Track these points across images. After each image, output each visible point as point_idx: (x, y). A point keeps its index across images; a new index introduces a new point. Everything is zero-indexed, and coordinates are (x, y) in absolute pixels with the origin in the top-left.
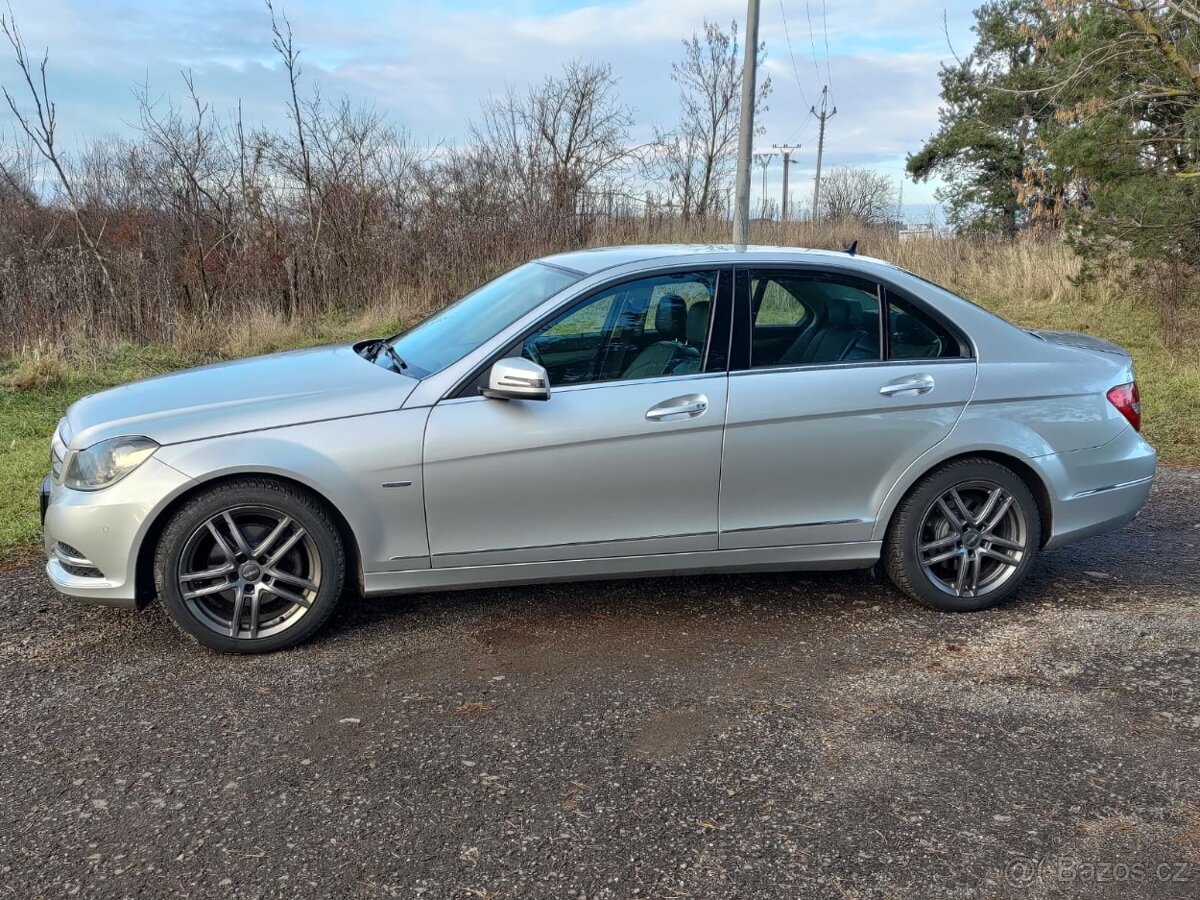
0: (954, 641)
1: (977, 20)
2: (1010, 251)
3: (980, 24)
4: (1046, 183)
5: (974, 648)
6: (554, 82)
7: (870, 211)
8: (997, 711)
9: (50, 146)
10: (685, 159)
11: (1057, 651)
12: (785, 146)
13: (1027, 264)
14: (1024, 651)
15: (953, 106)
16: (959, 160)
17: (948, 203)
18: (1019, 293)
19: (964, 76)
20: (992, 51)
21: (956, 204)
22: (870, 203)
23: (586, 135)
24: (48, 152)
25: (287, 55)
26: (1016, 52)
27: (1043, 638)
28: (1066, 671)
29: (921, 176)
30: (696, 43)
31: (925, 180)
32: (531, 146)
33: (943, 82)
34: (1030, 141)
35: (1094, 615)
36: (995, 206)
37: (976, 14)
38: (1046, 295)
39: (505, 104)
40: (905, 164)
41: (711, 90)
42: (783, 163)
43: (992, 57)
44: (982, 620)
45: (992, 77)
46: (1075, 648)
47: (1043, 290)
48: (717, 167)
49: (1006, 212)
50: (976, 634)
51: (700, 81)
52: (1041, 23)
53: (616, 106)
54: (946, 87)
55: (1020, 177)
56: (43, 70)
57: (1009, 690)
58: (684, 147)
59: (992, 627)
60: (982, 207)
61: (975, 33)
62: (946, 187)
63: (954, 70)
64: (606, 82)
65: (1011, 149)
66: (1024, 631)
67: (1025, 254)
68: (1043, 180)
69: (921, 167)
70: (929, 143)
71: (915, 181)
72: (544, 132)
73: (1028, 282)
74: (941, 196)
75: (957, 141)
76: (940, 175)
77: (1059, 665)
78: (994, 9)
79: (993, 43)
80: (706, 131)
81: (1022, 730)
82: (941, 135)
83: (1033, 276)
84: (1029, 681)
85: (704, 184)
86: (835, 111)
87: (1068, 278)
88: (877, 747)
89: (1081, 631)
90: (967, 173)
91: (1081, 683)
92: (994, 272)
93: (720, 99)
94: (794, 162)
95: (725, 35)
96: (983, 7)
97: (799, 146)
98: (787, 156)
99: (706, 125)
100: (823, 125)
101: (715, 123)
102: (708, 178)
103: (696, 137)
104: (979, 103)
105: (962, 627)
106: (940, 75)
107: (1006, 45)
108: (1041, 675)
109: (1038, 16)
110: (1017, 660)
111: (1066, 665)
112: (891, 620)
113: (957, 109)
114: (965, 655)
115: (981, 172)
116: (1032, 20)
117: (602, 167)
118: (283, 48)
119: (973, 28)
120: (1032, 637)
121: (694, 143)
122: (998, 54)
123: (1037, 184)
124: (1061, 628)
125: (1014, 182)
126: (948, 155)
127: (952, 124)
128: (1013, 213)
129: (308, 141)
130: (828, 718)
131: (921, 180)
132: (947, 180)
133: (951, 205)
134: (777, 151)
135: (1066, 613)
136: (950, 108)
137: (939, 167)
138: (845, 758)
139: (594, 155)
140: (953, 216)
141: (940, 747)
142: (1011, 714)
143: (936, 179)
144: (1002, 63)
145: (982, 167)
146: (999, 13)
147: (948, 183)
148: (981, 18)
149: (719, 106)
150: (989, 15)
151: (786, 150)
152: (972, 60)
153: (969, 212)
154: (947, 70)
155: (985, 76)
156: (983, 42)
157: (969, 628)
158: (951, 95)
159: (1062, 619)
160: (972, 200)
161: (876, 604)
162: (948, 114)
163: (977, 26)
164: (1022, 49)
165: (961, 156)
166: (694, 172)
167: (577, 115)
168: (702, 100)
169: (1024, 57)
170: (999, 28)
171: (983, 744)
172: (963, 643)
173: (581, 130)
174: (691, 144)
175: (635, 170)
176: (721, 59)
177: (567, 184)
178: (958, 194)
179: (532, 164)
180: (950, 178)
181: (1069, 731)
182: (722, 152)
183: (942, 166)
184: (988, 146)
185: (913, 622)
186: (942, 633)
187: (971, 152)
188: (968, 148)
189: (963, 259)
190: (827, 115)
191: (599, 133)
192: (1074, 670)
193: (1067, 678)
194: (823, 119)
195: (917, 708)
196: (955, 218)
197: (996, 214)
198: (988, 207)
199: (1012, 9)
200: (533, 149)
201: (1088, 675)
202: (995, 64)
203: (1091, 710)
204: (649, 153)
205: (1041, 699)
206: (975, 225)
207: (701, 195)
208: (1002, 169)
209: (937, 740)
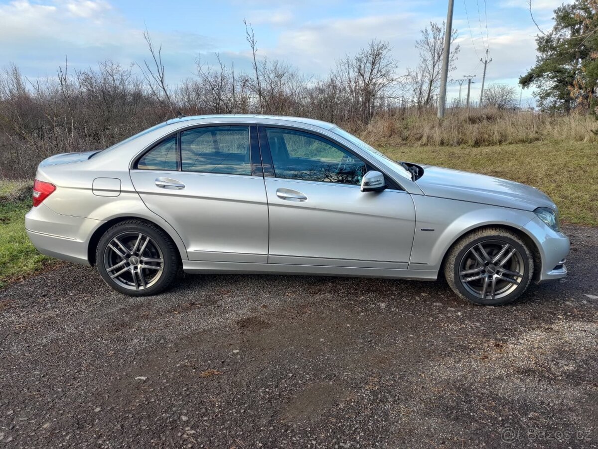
0: (500, 340)
1: (555, 15)
2: (566, 119)
3: (557, 16)
4: (585, 87)
5: (511, 346)
6: (365, 50)
7: (505, 103)
8: (517, 397)
9: (162, 83)
10: (420, 82)
11: (561, 352)
12: (470, 76)
13: (573, 125)
14: (541, 350)
15: (543, 54)
16: (544, 78)
17: (538, 98)
18: (568, 138)
19: (549, 40)
20: (562, 28)
21: (541, 98)
22: (505, 99)
23: (378, 73)
24: (161, 85)
25: (252, 43)
26: (574, 29)
27: (554, 342)
28: (566, 368)
29: (526, 85)
30: (427, 31)
31: (528, 88)
32: (355, 79)
33: (538, 43)
34: (579, 69)
35: (589, 326)
36: (561, 99)
37: (555, 12)
38: (582, 139)
39: (345, 61)
40: (518, 81)
41: (432, 52)
42: (468, 83)
43: (562, 31)
44: (519, 326)
45: (561, 40)
46: (574, 350)
47: (580, 137)
48: (434, 85)
49: (566, 101)
50: (514, 335)
51: (428, 48)
52: (587, 14)
53: (391, 60)
54: (540, 46)
55: (572, 85)
56: (159, 53)
57: (527, 380)
58: (419, 77)
59: (525, 331)
60: (554, 99)
61: (554, 20)
62: (538, 90)
63: (543, 38)
64: (387, 50)
65: (569, 73)
66: (543, 335)
67: (572, 120)
68: (583, 86)
69: (526, 82)
70: (530, 71)
71: (523, 88)
72: (359, 72)
73: (573, 133)
74: (535, 94)
75: (543, 70)
76: (535, 86)
77: (562, 362)
78: (564, 9)
79: (563, 25)
80: (430, 69)
81: (531, 415)
82: (536, 68)
83: (576, 130)
84: (541, 375)
85: (428, 92)
86: (491, 60)
87: (592, 131)
88: (433, 422)
89: (578, 338)
90: (548, 84)
91: (573, 378)
92: (557, 128)
93: (436, 55)
94: (473, 82)
95: (439, 27)
96: (558, 8)
97: (475, 76)
98: (470, 80)
99: (430, 67)
100: (485, 66)
101: (434, 66)
102: (430, 90)
103: (425, 72)
104: (556, 52)
105: (506, 329)
106: (536, 40)
107: (569, 25)
108: (549, 371)
109: (586, 11)
110: (536, 357)
111: (566, 363)
112: (466, 322)
113: (545, 56)
114: (504, 350)
115: (555, 84)
116: (582, 13)
117: (384, 86)
118: (250, 40)
119: (553, 18)
120: (548, 340)
121: (424, 74)
122: (565, 30)
123: (580, 88)
124: (566, 335)
125: (569, 88)
126: (539, 76)
127: (542, 63)
128: (569, 102)
129: (261, 78)
130: (409, 396)
131: (526, 88)
132: (538, 87)
133: (540, 99)
134: (466, 78)
135: (571, 324)
136: (541, 55)
137: (535, 82)
138: (411, 431)
139: (380, 81)
140: (540, 103)
141: (474, 425)
142: (525, 401)
143: (533, 87)
144: (567, 33)
145: (555, 81)
146: (566, 11)
147: (539, 89)
148: (557, 13)
149: (436, 58)
150: (562, 12)
151: (470, 78)
152: (552, 33)
153: (548, 101)
154: (540, 38)
155: (559, 40)
156: (558, 25)
157: (511, 330)
158: (542, 49)
159: (567, 328)
160: (549, 96)
161: (460, 311)
162: (540, 58)
163: (555, 17)
164: (577, 27)
165: (546, 76)
166: (424, 88)
167: (373, 64)
168: (429, 56)
169: (578, 31)
170: (566, 18)
171: (503, 425)
172: (505, 342)
173: (375, 71)
174: (423, 75)
175: (398, 87)
176: (437, 38)
177: (369, 94)
178: (543, 94)
179: (356, 86)
180: (540, 86)
181: (562, 418)
182: (436, 78)
183: (536, 81)
184: (559, 72)
185: (478, 324)
186: (494, 333)
187: (550, 75)
188: (548, 73)
189: (543, 122)
190: (488, 62)
191: (383, 72)
192: (571, 367)
193: (565, 373)
194: (486, 63)
195: (466, 392)
196: (541, 104)
197: (561, 102)
198: (557, 99)
199: (573, 8)
200: (357, 79)
201: (580, 372)
202: (563, 34)
203: (578, 401)
204: (404, 80)
205: (547, 389)
206: (551, 108)
207: (426, 97)
208: (564, 82)
209: (473, 419)
